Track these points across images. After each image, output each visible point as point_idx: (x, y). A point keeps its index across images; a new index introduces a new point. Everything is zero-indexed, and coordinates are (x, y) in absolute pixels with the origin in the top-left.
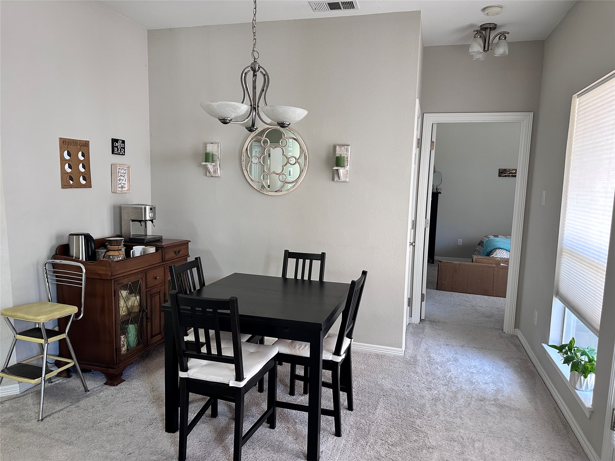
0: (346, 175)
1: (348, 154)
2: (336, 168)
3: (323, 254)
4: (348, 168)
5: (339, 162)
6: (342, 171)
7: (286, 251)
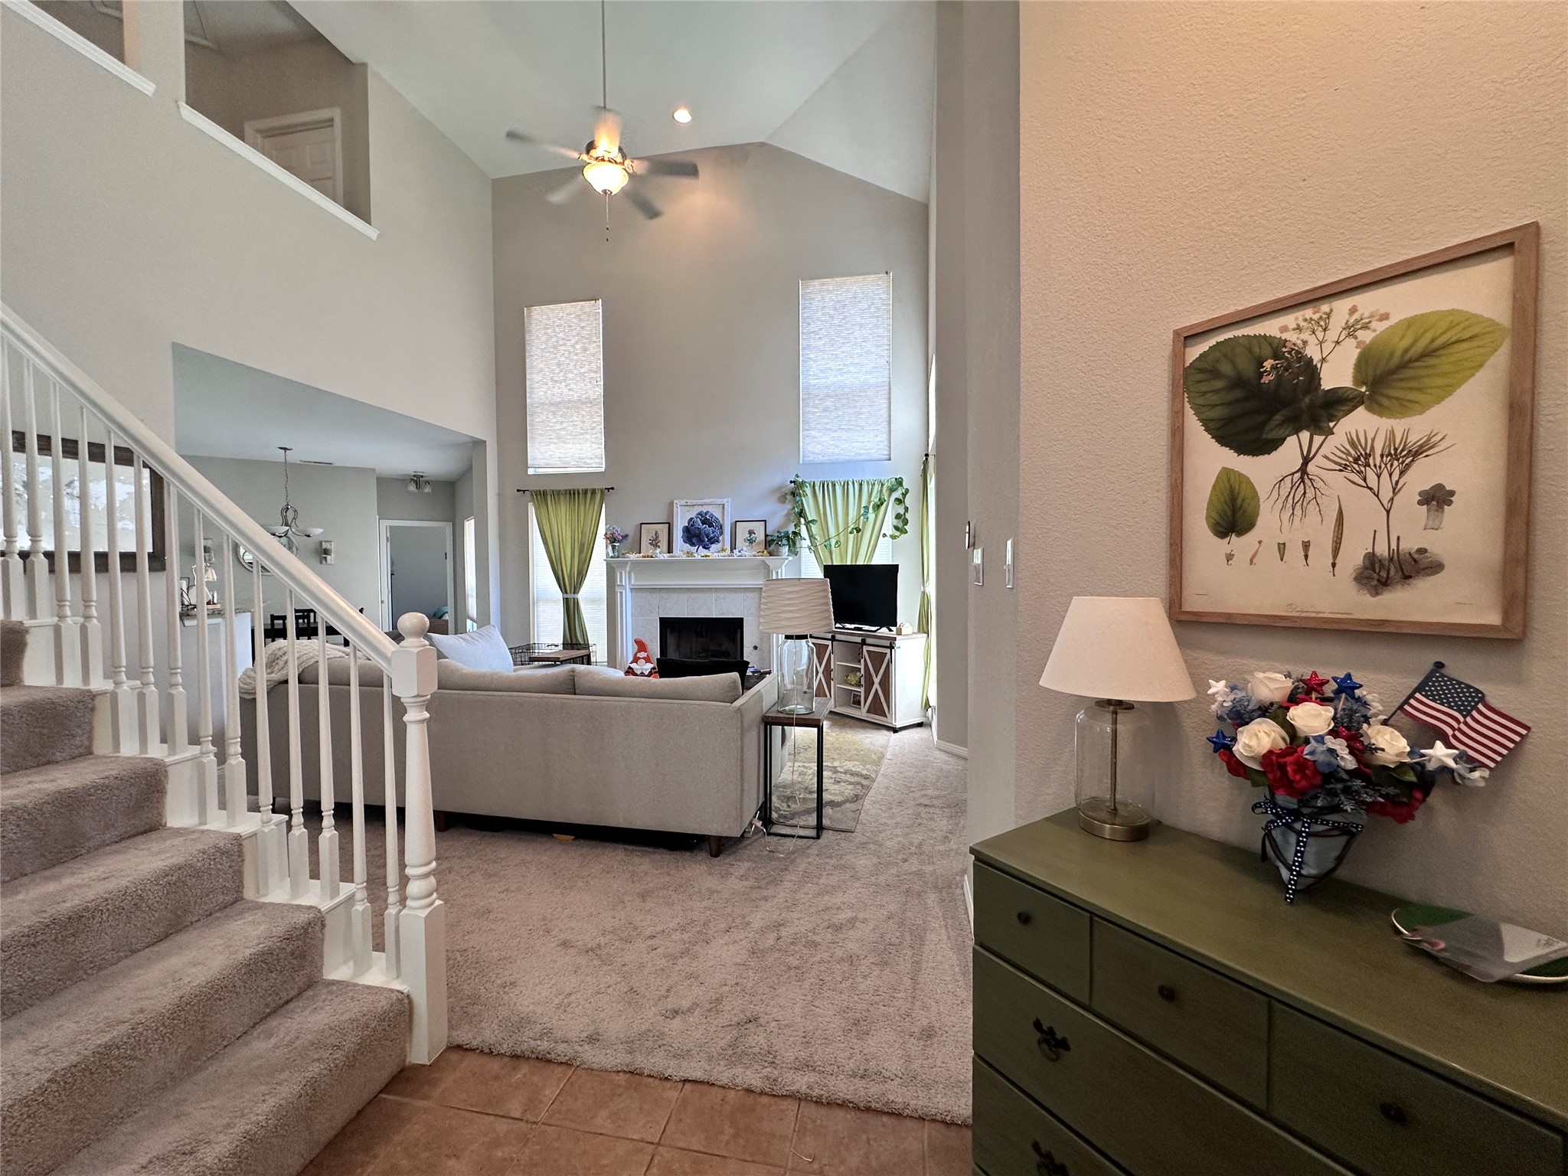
0: (332, 560)
1: (332, 547)
2: (323, 556)
4: (333, 555)
5: (326, 552)
6: (329, 557)
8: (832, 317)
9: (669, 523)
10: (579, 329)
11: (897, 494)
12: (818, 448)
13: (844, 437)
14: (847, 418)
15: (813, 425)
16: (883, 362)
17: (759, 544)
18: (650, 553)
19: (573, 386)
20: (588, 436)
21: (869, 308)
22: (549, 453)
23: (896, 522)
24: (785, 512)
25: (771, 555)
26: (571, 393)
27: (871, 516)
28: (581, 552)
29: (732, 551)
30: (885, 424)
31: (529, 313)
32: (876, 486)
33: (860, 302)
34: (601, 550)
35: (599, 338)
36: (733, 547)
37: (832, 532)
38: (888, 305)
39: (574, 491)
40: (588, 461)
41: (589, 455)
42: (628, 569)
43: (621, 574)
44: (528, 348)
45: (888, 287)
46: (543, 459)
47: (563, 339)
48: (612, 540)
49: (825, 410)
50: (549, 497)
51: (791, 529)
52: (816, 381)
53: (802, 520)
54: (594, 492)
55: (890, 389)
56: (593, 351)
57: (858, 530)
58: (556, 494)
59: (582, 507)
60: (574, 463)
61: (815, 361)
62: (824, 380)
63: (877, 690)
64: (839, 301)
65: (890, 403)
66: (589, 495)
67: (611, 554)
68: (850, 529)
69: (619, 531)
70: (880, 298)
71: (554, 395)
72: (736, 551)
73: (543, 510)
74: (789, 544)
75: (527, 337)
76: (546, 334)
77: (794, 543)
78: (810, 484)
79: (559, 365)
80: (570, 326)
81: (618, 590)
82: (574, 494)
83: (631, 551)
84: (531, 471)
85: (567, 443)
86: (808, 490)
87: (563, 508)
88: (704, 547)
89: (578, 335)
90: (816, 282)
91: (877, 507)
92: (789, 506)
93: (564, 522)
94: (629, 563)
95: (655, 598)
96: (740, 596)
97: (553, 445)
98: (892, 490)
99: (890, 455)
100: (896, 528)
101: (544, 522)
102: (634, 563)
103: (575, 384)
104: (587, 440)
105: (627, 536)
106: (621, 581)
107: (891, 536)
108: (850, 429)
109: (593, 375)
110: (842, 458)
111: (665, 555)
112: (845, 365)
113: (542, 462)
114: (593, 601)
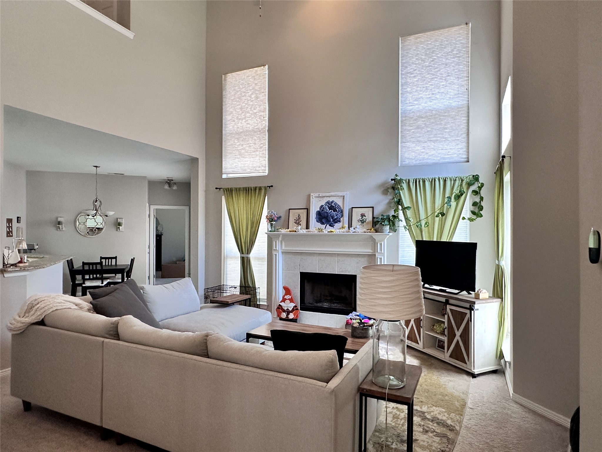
0: (122, 229)
1: (123, 221)
2: (118, 226)
3: (116, 257)
4: (123, 226)
5: (120, 224)
6: (121, 227)
7: (101, 257)
8: (423, 60)
9: (307, 209)
10: (254, 85)
11: (474, 187)
12: (412, 155)
13: (432, 147)
14: (434, 132)
15: (408, 138)
16: (464, 89)
17: (368, 223)
18: (294, 229)
19: (249, 122)
20: (258, 153)
21: (452, 51)
22: (235, 164)
23: (472, 208)
24: (387, 201)
25: (376, 232)
26: (248, 126)
27: (453, 203)
28: (252, 227)
29: (349, 228)
30: (465, 135)
31: (225, 78)
32: (457, 182)
33: (445, 48)
34: (264, 226)
35: (265, 89)
36: (350, 225)
37: (423, 215)
38: (468, 47)
39: (249, 188)
40: (257, 169)
41: (258, 164)
42: (280, 239)
43: (276, 242)
44: (224, 100)
45: (468, 34)
46: (231, 168)
47: (244, 92)
48: (271, 220)
49: (418, 127)
50: (234, 192)
51: (392, 213)
52: (411, 107)
53: (400, 207)
54: (260, 189)
55: (468, 109)
56: (262, 98)
57: (443, 214)
58: (238, 190)
59: (253, 198)
60: (249, 170)
61: (411, 93)
62: (417, 106)
63: (458, 341)
64: (429, 49)
65: (468, 120)
66: (257, 191)
67: (270, 229)
68: (436, 214)
69: (276, 214)
70: (461, 43)
71: (238, 128)
72: (352, 229)
73: (230, 200)
74: (389, 224)
75: (224, 93)
76: (234, 90)
77: (394, 224)
78: (406, 181)
79: (241, 108)
80: (249, 84)
81: (274, 253)
82: (248, 190)
83: (283, 227)
84: (224, 176)
85: (245, 158)
86: (405, 186)
87: (242, 199)
88: (330, 225)
89: (253, 88)
90: (412, 38)
91: (458, 197)
92: (390, 197)
93: (242, 208)
94: (281, 236)
95: (298, 258)
96: (355, 260)
97: (237, 159)
98: (469, 185)
99: (468, 158)
100: (473, 213)
101: (231, 208)
102: (284, 235)
103: (251, 120)
104: (257, 155)
105: (280, 217)
106: (276, 247)
107: (469, 219)
108: (437, 140)
109: (262, 114)
110: (430, 161)
111: (304, 230)
112: (433, 94)
113: (230, 170)
114: (259, 259)
